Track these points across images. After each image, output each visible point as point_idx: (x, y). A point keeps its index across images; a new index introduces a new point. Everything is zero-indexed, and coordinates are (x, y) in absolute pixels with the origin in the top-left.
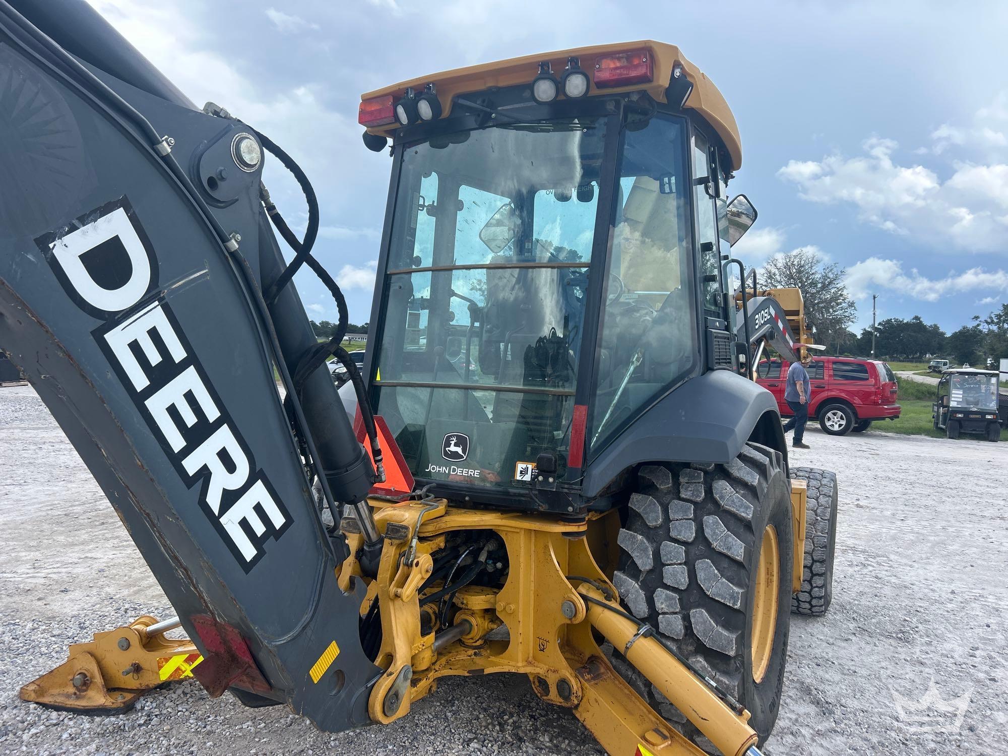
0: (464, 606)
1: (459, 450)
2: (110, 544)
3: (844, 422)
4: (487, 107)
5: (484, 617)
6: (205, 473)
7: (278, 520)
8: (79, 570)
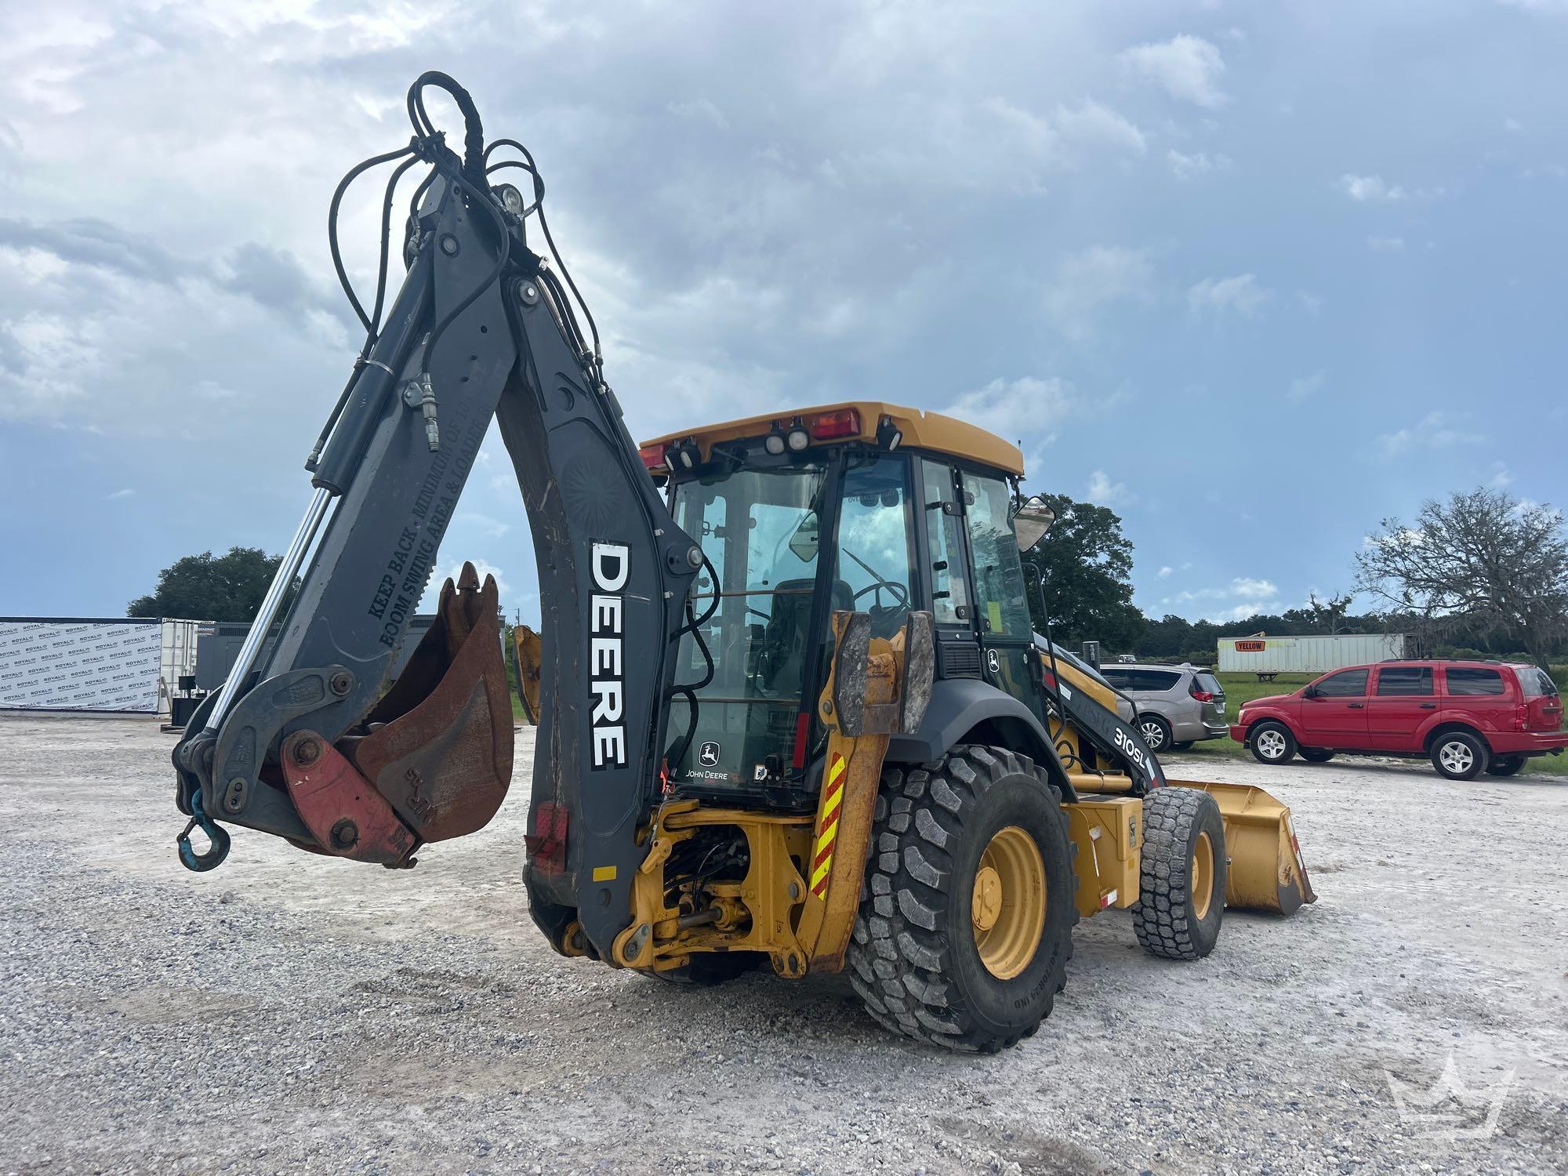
0: (715, 894)
1: (712, 756)
2: (433, 889)
3: (1470, 760)
4: (737, 456)
5: (734, 906)
7: (621, 760)
8: (401, 909)
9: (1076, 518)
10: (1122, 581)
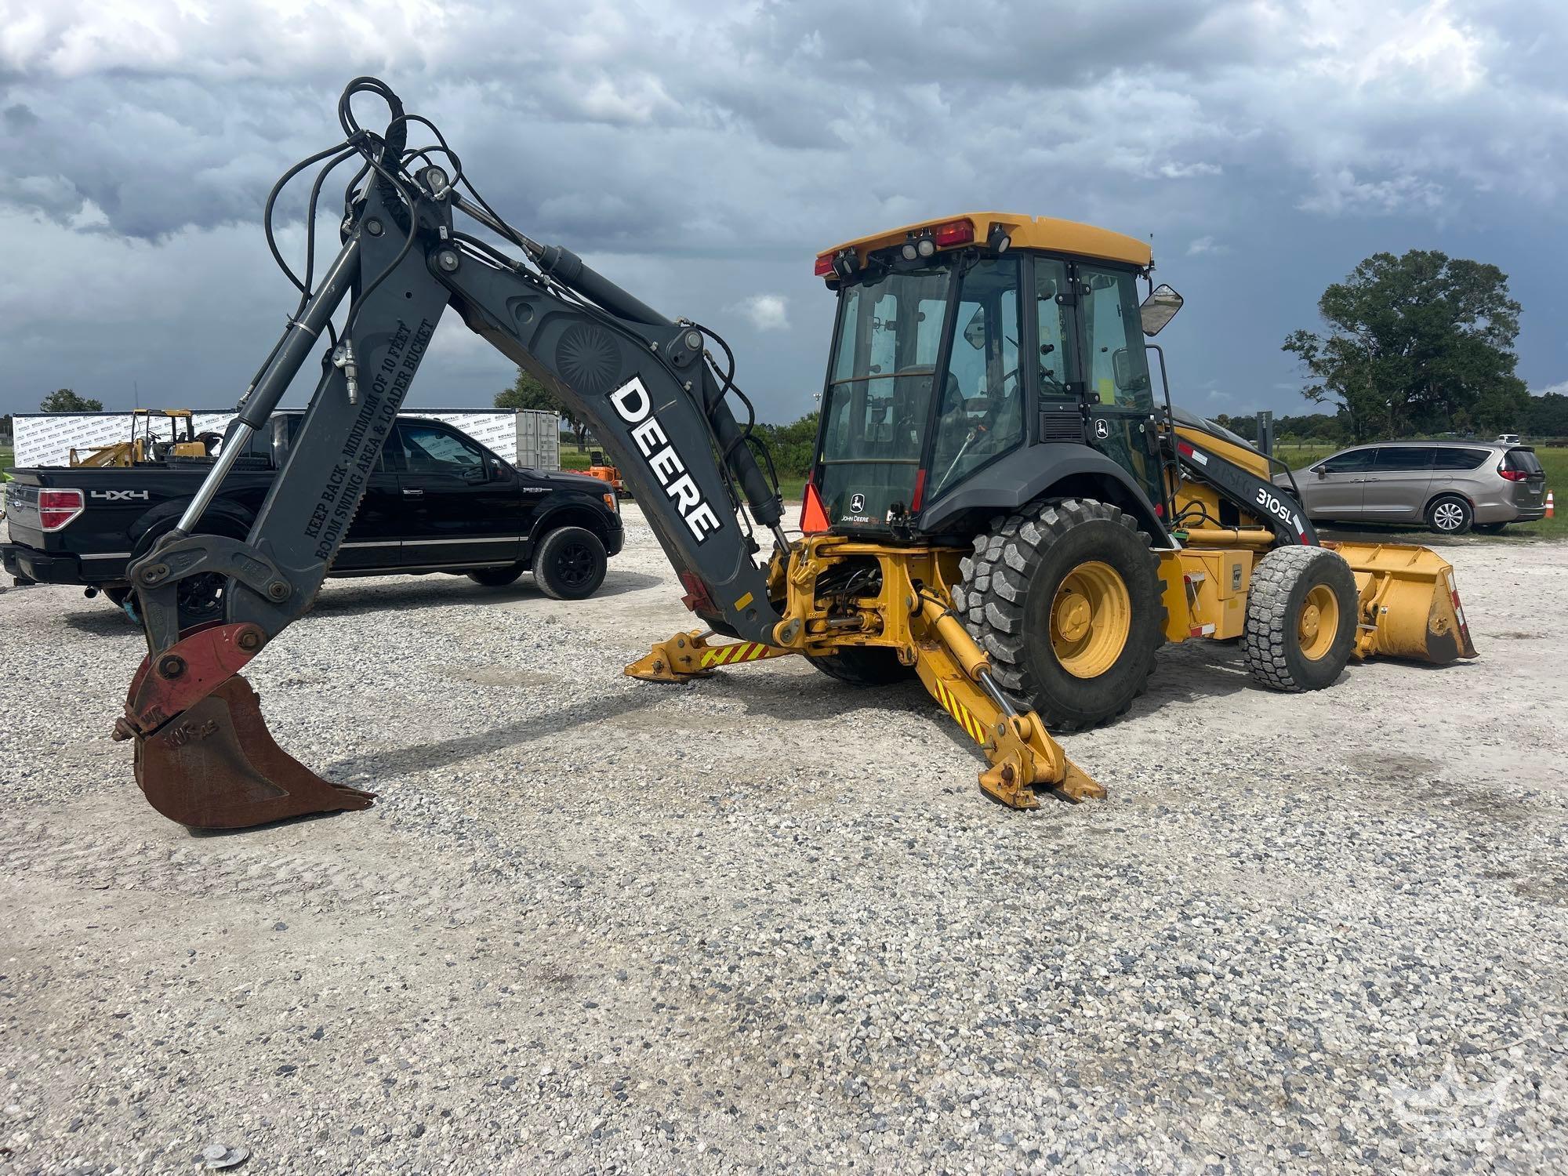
0: (859, 606)
1: (859, 505)
4: (885, 262)
5: (870, 612)
6: (677, 496)
7: (716, 524)
9: (1452, 277)
10: (1507, 350)
